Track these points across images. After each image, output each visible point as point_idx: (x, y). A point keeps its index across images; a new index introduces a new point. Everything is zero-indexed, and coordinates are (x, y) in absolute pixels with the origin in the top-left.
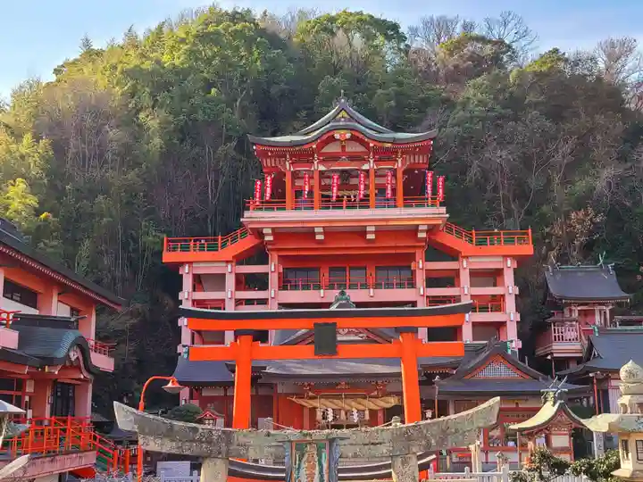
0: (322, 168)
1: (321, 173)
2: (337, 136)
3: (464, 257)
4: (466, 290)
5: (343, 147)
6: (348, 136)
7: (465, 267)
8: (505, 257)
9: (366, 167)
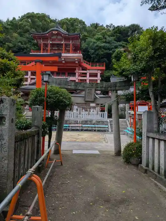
0: (51, 42)
1: (51, 44)
2: (54, 32)
3: (88, 70)
4: (88, 78)
5: (57, 37)
6: (57, 32)
7: (88, 72)
8: (98, 70)
9: (62, 43)
